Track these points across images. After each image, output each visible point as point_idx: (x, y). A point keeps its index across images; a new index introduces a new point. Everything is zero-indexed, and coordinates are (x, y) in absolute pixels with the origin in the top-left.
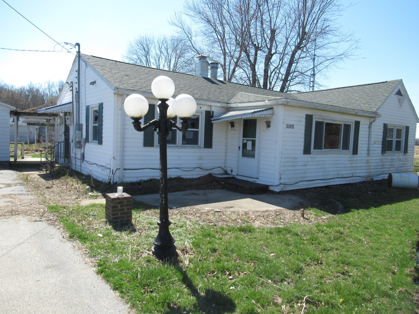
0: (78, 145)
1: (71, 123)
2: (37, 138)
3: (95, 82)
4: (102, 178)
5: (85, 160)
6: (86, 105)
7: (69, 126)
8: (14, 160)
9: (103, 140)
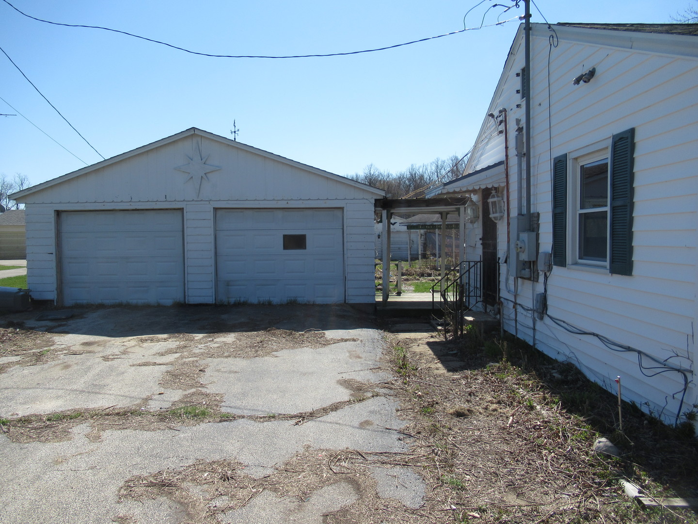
0: (526, 273)
1: (502, 214)
2: (421, 251)
3: (592, 73)
4: (640, 396)
5: (548, 316)
6: (554, 156)
7: (495, 221)
8: (382, 300)
9: (635, 258)
